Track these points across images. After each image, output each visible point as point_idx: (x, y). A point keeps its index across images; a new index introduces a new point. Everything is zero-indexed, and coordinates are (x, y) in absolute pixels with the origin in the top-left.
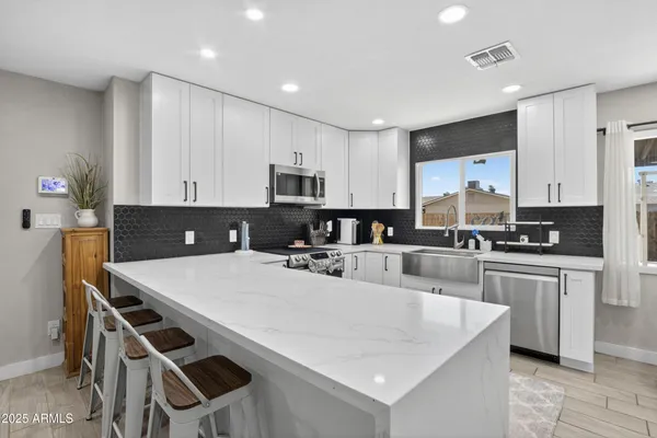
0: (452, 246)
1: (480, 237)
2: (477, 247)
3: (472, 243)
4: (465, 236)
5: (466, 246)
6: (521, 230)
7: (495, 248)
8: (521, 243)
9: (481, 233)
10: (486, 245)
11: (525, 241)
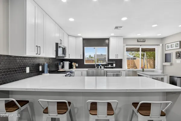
0: (95, 68)
1: (101, 66)
2: (101, 68)
3: (99, 67)
4: (98, 65)
5: (98, 68)
6: (109, 64)
7: (105, 68)
8: (109, 66)
9: (101, 65)
10: (102, 67)
11: (110, 66)
